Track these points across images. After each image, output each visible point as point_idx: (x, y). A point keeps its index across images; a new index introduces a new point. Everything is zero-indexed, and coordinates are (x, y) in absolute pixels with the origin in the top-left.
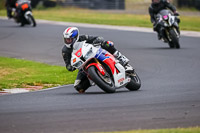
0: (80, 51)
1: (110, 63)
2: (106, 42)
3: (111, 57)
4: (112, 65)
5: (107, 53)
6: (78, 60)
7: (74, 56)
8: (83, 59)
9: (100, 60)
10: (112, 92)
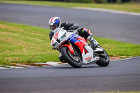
0: (57, 35)
2: (82, 29)
6: (55, 41)
9: (72, 42)
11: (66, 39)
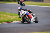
0: (22, 12)
1: (30, 15)
3: (30, 14)
4: (30, 16)
5: (29, 13)
6: (21, 15)
7: (20, 14)
8: (23, 15)
9: (27, 15)
10: (30, 23)
11: (25, 14)
